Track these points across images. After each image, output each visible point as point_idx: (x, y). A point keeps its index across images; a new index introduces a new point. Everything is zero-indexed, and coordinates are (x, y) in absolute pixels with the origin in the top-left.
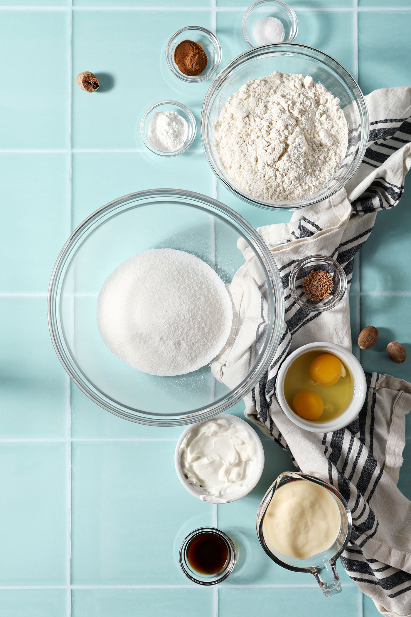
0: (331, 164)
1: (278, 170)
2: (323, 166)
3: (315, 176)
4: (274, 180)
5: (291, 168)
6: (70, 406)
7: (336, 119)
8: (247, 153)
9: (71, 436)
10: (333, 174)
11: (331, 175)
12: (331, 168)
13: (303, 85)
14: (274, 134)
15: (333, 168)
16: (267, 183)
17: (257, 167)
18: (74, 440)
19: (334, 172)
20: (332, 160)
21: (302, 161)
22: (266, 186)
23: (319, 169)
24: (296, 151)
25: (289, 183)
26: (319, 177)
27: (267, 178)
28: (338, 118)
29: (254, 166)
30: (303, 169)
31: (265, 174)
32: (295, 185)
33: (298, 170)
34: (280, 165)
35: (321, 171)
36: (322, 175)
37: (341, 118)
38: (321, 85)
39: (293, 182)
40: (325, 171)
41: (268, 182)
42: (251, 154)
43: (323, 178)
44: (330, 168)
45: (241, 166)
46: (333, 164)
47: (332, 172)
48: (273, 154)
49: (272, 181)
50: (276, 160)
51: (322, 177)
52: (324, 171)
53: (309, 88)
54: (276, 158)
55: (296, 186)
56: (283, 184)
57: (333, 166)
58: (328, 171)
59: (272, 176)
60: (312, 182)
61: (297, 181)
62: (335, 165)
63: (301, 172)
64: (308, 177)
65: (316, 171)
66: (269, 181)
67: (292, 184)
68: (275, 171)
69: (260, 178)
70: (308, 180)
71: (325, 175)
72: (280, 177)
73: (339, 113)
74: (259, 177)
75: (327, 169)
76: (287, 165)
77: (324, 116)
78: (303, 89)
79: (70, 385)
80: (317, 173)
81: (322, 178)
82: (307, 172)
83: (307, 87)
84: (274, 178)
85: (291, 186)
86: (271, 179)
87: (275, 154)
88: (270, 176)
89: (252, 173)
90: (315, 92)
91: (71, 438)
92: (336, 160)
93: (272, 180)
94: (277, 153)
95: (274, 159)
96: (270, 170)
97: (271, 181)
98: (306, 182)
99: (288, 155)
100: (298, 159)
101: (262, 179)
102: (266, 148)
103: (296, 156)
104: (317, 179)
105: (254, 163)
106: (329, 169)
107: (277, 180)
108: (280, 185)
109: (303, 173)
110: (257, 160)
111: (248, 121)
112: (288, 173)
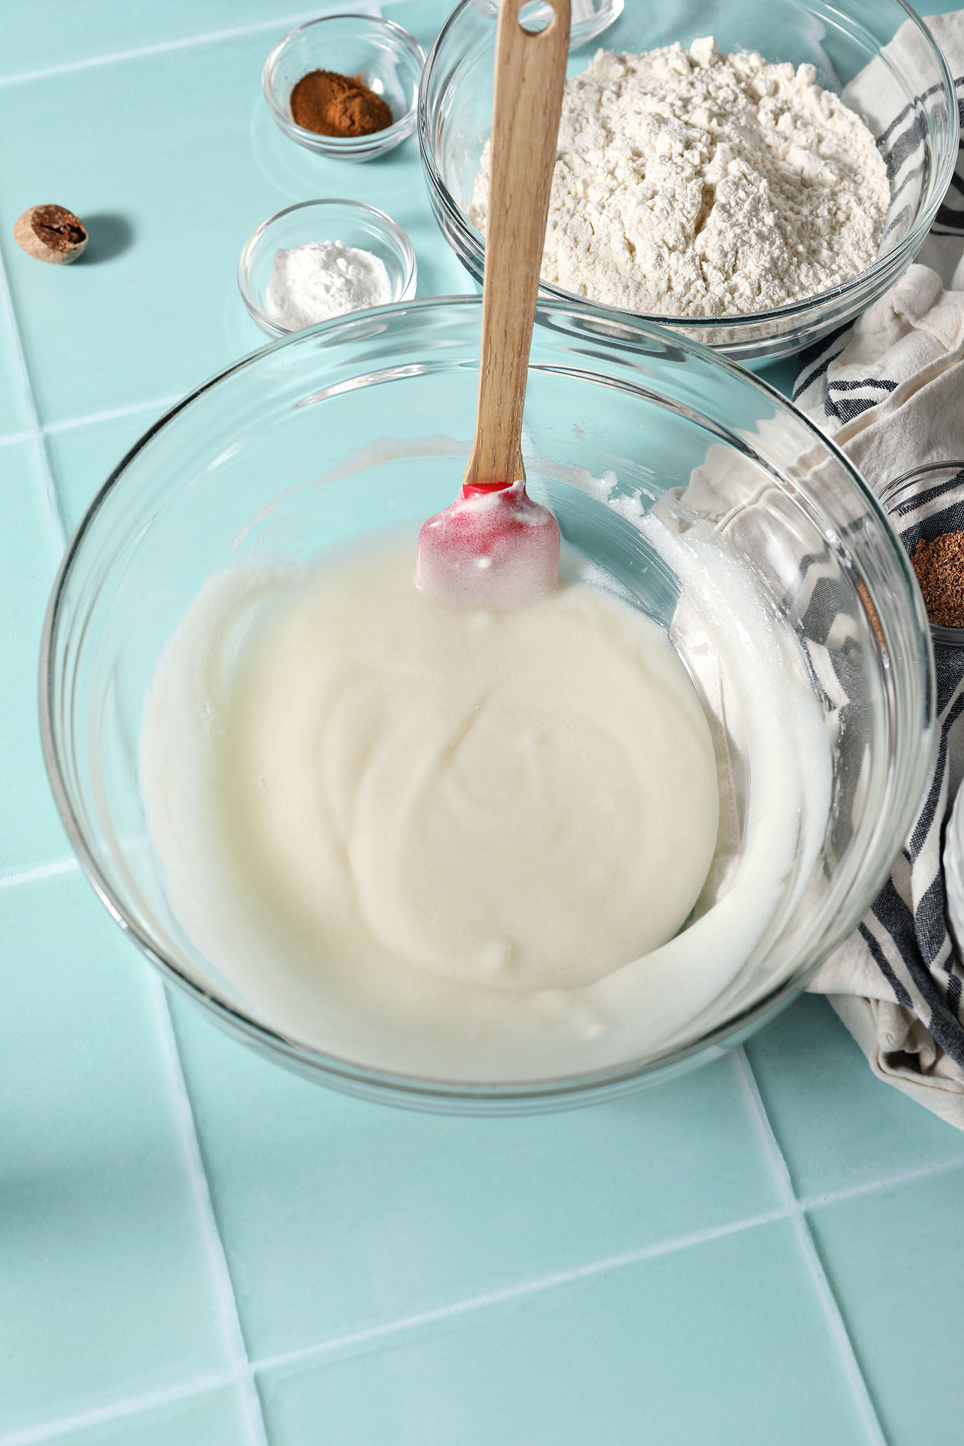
0: (857, 226)
1: (704, 258)
2: (836, 238)
3: (823, 267)
4: (703, 292)
5: (744, 243)
6: (217, 1236)
7: (821, 117)
8: (594, 238)
9: (249, 1350)
10: (872, 252)
11: (870, 256)
12: (861, 238)
13: (693, 65)
14: (656, 172)
15: (867, 235)
16: (683, 306)
17: (636, 267)
18: (264, 1364)
19: (873, 247)
20: (854, 217)
21: (769, 219)
23: (825, 244)
24: (741, 194)
25: (752, 292)
26: (834, 267)
27: (678, 288)
28: (827, 112)
29: (625, 269)
30: (780, 244)
31: (669, 280)
33: (767, 246)
34: (708, 242)
35: (835, 250)
36: (841, 260)
37: (836, 115)
38: (744, 53)
39: (763, 283)
40: (848, 248)
41: (684, 300)
42: (608, 236)
43: (849, 267)
44: (859, 239)
45: (584, 286)
46: (862, 223)
47: (870, 247)
48: (677, 211)
49: (699, 296)
50: (690, 229)
51: (845, 264)
52: (845, 248)
53: (712, 66)
54: (688, 221)
55: (776, 297)
56: (733, 298)
57: (865, 230)
58: (856, 245)
59: (694, 276)
60: (820, 281)
61: (773, 280)
62: (870, 225)
63: (776, 253)
64: (804, 267)
65: (820, 252)
66: (689, 296)
67: (762, 294)
68: (697, 262)
69: (659, 297)
70: (806, 276)
71: (850, 260)
72: (720, 279)
73: (824, 101)
74: (654, 294)
75: (850, 242)
76: (730, 235)
77: (785, 119)
78: (697, 70)
79: (199, 1159)
80: (825, 254)
81: (844, 267)
82: (796, 254)
83: (705, 65)
84: (700, 283)
85: (759, 299)
86: (693, 291)
87: (681, 210)
88: (686, 279)
89: (627, 291)
90: (732, 70)
91: (250, 1360)
92: (866, 213)
93: (698, 291)
94: (688, 205)
95: (683, 227)
96: (681, 262)
97: (695, 297)
98: (802, 284)
99: (723, 207)
100: (755, 211)
101: (666, 298)
102: (649, 203)
103: (747, 206)
104: (833, 272)
106: (856, 239)
107: (712, 288)
108: (726, 303)
109: (786, 255)
110: (631, 249)
111: (566, 170)
112: (739, 264)
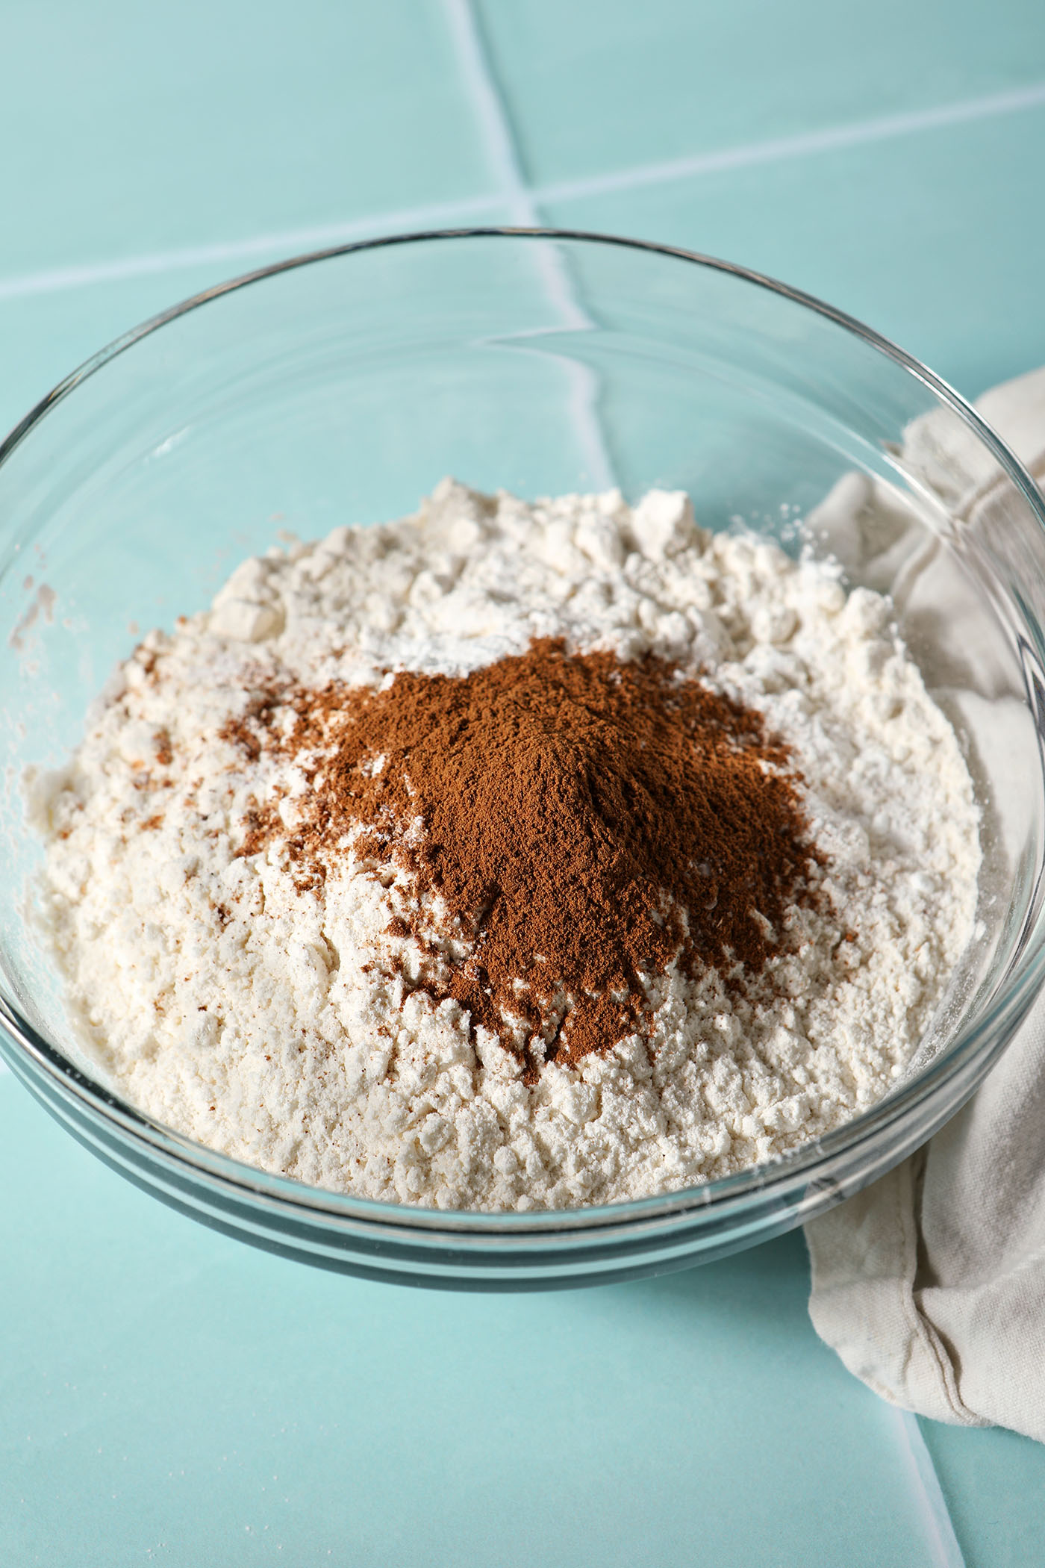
22: (408, 1136)
32: (623, 1120)
105: (306, 979)
